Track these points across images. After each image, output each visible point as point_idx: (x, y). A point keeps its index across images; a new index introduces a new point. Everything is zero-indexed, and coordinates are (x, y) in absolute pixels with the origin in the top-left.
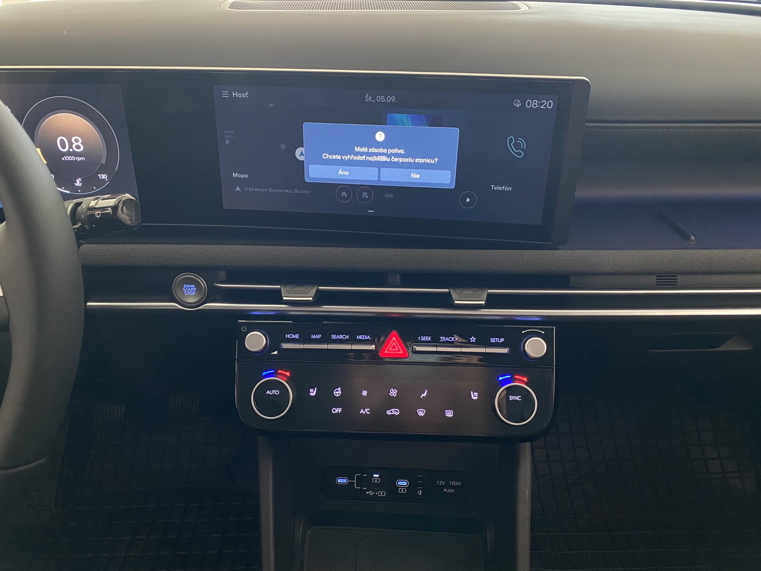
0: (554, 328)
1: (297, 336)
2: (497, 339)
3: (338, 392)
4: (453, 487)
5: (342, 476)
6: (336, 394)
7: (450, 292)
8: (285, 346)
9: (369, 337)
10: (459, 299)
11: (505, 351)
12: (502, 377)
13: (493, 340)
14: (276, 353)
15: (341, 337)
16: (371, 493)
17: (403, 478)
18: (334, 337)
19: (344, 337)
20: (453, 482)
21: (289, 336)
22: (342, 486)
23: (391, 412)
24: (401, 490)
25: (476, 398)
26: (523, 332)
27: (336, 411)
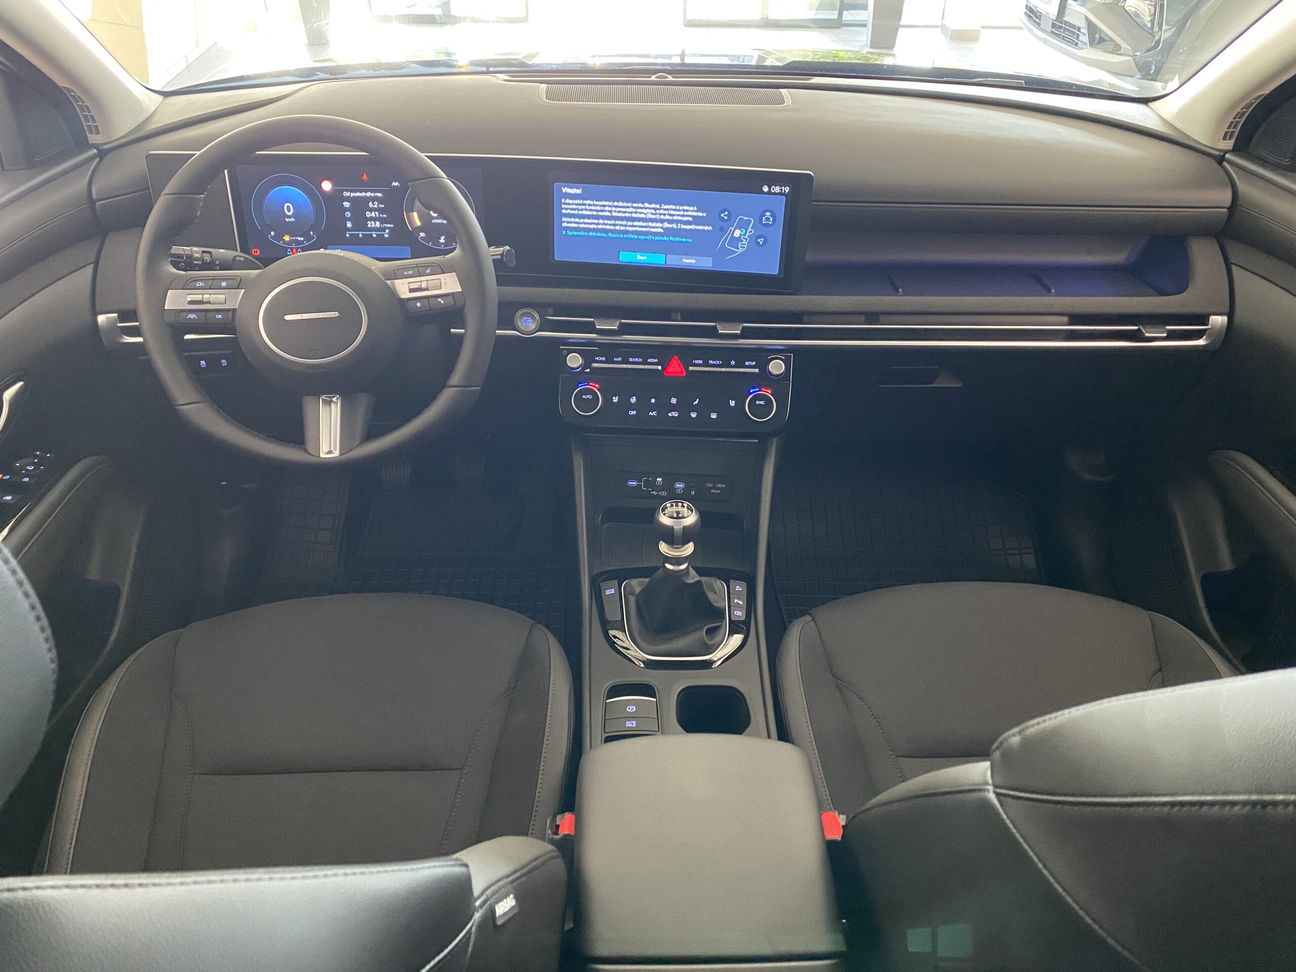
0: (791, 356)
1: (604, 359)
2: (750, 362)
3: (633, 400)
4: (718, 489)
5: (633, 479)
7: (716, 325)
8: (595, 365)
9: (657, 360)
10: (721, 329)
11: (757, 370)
13: (747, 363)
14: (588, 370)
15: (636, 359)
16: (655, 493)
17: (679, 481)
18: (631, 360)
19: (639, 360)
20: (719, 485)
21: (598, 358)
22: (632, 487)
24: (678, 491)
25: (733, 405)
26: (769, 357)
27: (632, 413)
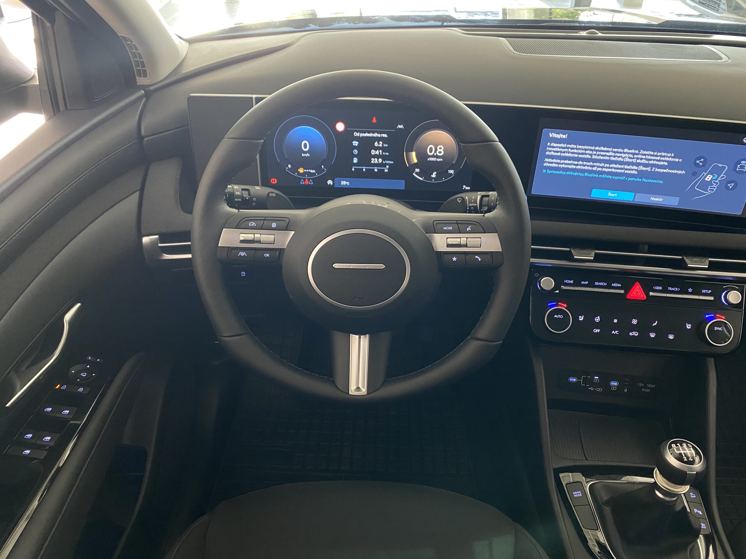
0: (745, 285)
1: (572, 282)
2: (706, 290)
3: (598, 319)
4: (648, 388)
5: (574, 376)
6: (596, 320)
7: (686, 258)
8: (564, 287)
9: (620, 285)
10: (691, 263)
11: (712, 298)
12: (708, 315)
13: (704, 291)
14: (558, 291)
15: (601, 284)
16: (592, 389)
17: (614, 380)
18: (596, 284)
19: (604, 284)
20: (649, 385)
21: (566, 281)
22: (573, 383)
23: (633, 334)
24: (613, 388)
25: (690, 328)
26: (724, 287)
27: (596, 331)
